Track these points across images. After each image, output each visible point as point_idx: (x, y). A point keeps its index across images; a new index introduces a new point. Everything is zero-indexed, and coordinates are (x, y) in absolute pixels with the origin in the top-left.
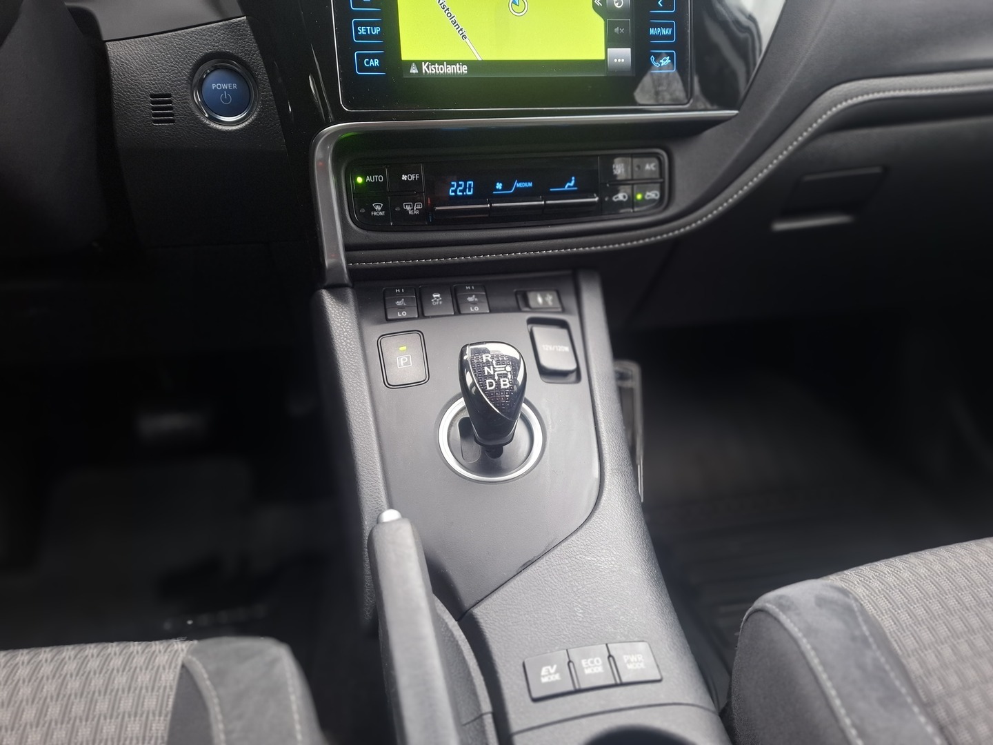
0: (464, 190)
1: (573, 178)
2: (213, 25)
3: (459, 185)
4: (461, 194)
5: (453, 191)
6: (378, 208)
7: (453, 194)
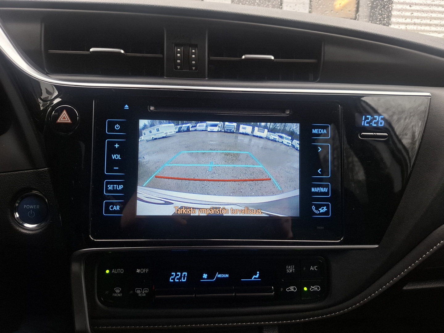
0: (180, 278)
1: (258, 272)
2: (28, 171)
3: (177, 275)
4: (178, 281)
5: (172, 279)
6: (118, 291)
7: (172, 281)
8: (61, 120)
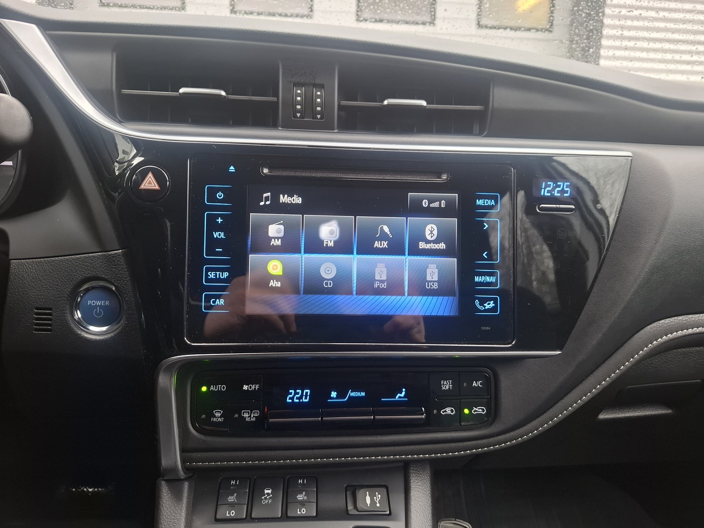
0: (301, 398)
1: (404, 390)
2: (94, 254)
3: (296, 393)
4: (298, 401)
5: (290, 399)
6: (218, 415)
7: (291, 401)
8: (145, 185)
